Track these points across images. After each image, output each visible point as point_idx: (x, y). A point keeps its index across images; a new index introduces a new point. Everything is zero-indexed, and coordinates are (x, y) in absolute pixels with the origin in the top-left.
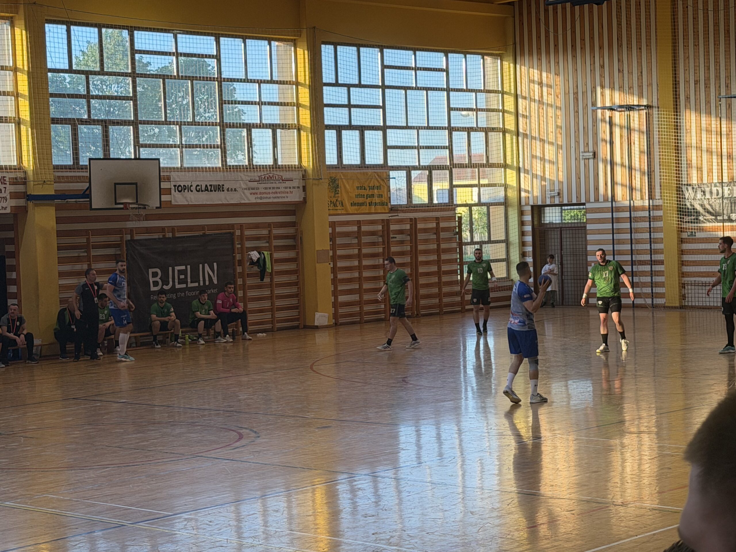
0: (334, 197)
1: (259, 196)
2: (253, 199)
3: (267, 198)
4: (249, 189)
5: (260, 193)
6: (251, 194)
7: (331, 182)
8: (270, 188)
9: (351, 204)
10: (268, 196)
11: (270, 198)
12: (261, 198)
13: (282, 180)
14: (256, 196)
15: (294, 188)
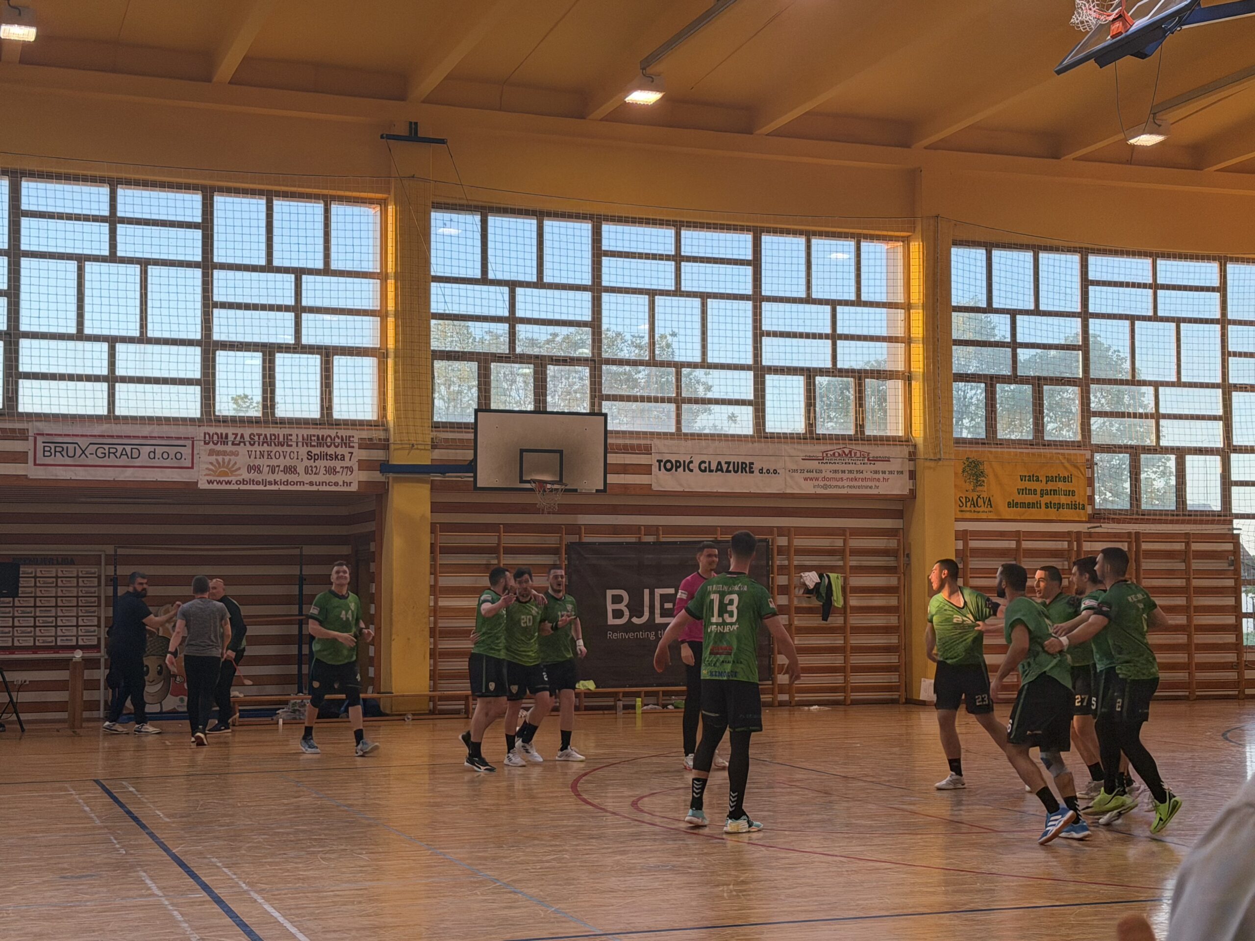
0: (973, 490)
1: (822, 483)
2: (808, 488)
3: (836, 486)
4: (802, 471)
5: (824, 479)
6: (806, 479)
7: (968, 466)
8: (843, 472)
9: (1009, 503)
10: (840, 483)
11: (844, 487)
12: (825, 487)
13: (868, 460)
14: (816, 483)
15: (891, 472)
